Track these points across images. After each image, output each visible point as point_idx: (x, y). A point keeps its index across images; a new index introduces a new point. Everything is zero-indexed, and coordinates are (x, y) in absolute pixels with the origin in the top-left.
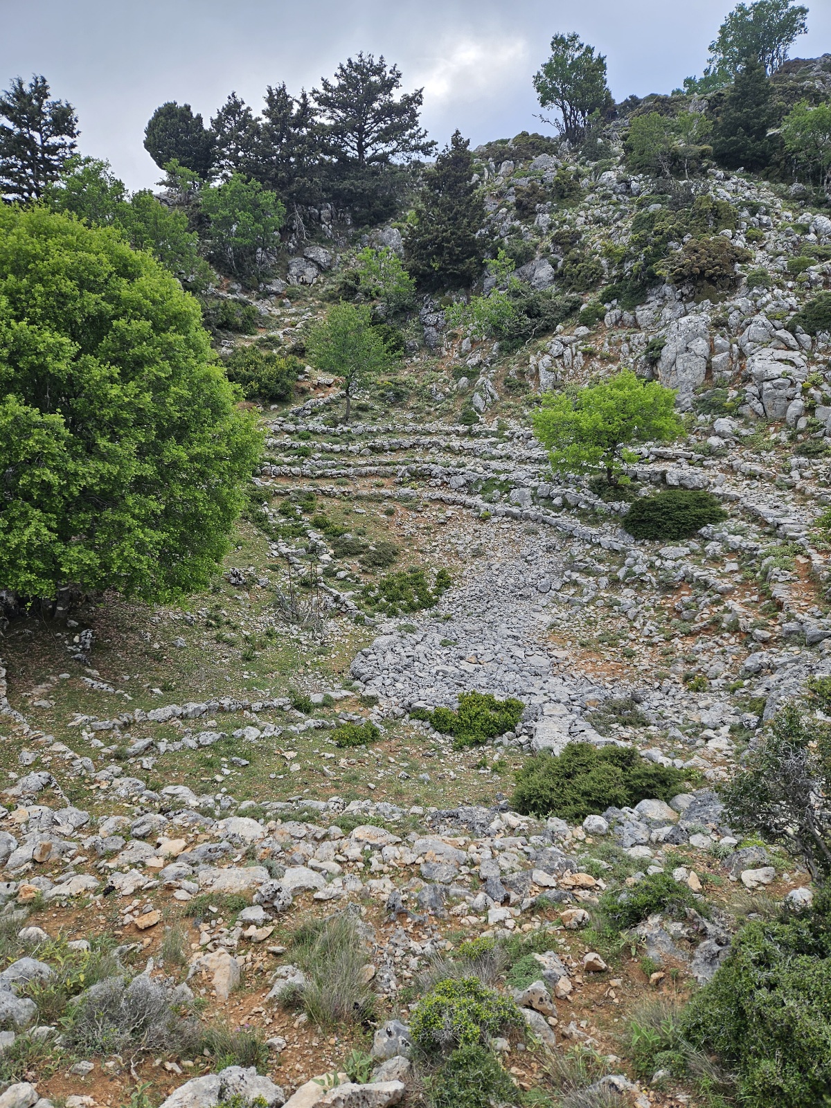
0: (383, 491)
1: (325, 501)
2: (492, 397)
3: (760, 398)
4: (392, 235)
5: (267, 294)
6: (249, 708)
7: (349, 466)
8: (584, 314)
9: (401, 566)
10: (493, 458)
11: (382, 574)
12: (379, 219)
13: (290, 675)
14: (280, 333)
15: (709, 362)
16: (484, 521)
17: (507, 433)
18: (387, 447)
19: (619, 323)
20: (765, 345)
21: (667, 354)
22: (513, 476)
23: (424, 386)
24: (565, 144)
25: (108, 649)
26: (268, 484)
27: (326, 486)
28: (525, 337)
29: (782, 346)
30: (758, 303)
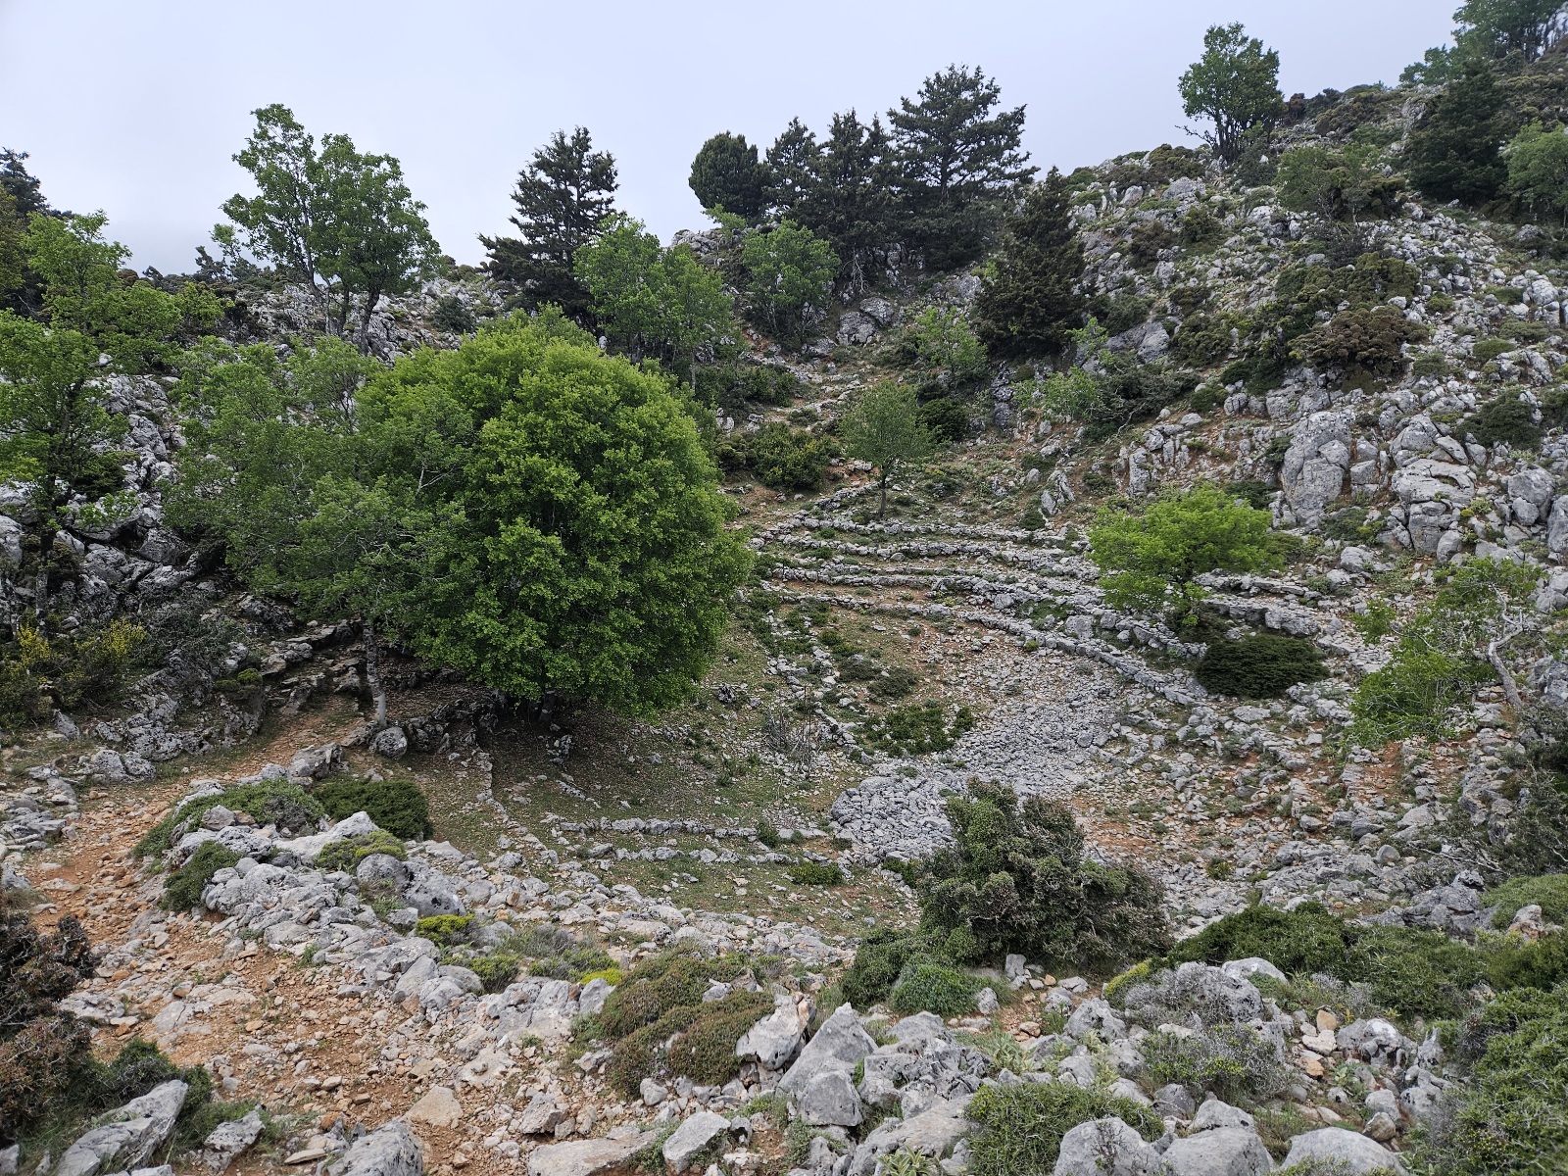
0: (910, 606)
1: (840, 613)
2: (1066, 496)
3: (1406, 525)
4: (970, 283)
5: (810, 357)
6: (712, 833)
7: (875, 573)
8: (1198, 397)
9: (918, 699)
10: (1052, 574)
11: (893, 706)
12: (958, 263)
13: (765, 807)
14: (818, 405)
15: (1347, 471)
16: (1029, 652)
17: (1075, 544)
18: (925, 552)
19: (1243, 409)
20: (1423, 454)
21: (1292, 457)
22: (1072, 600)
23: (983, 478)
24: (1216, 163)
25: (585, 757)
26: (777, 589)
27: (844, 596)
28: (1118, 422)
29: (1447, 457)
30: (1424, 399)
